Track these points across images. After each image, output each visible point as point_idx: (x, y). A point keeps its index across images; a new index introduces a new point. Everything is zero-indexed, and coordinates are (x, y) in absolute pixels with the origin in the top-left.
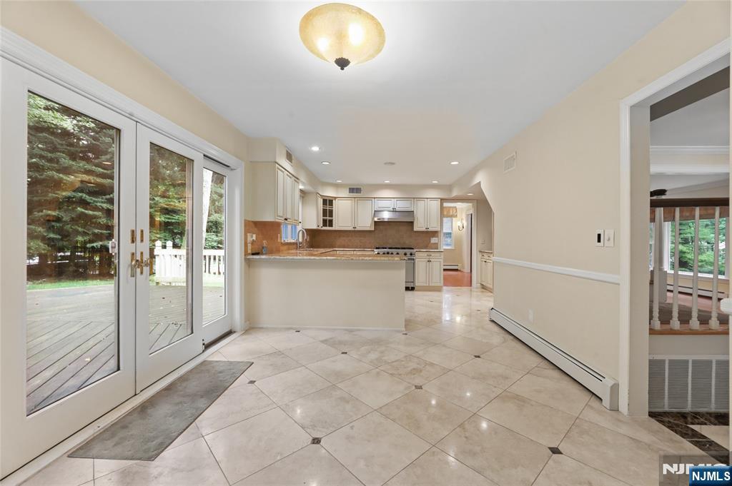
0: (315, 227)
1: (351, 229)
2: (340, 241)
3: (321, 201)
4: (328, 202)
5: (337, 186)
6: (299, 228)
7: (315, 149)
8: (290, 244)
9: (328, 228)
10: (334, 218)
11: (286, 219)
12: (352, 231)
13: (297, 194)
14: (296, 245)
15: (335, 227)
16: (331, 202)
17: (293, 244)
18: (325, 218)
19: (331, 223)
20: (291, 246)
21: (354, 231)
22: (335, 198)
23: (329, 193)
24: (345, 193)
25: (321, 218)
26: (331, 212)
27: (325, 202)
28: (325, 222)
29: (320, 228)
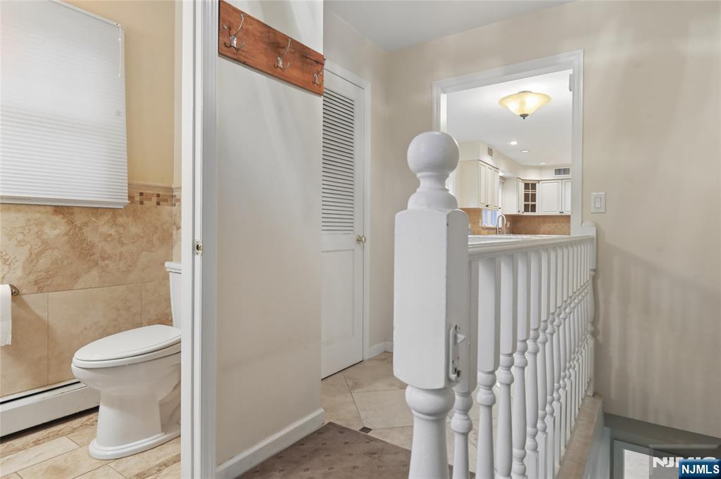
0: (515, 213)
1: (558, 213)
2: (546, 227)
3: (522, 186)
4: (531, 186)
5: (540, 168)
6: (499, 213)
7: (514, 143)
8: (490, 229)
9: (530, 214)
10: (537, 203)
11: (487, 206)
12: (559, 216)
13: (497, 180)
14: (496, 231)
15: (539, 212)
16: (534, 186)
17: (493, 229)
18: (527, 203)
19: (533, 208)
20: (491, 231)
21: (562, 216)
22: (539, 181)
23: (532, 176)
24: (550, 175)
25: (523, 203)
26: (534, 196)
27: (527, 186)
28: (526, 207)
29: (521, 214)
